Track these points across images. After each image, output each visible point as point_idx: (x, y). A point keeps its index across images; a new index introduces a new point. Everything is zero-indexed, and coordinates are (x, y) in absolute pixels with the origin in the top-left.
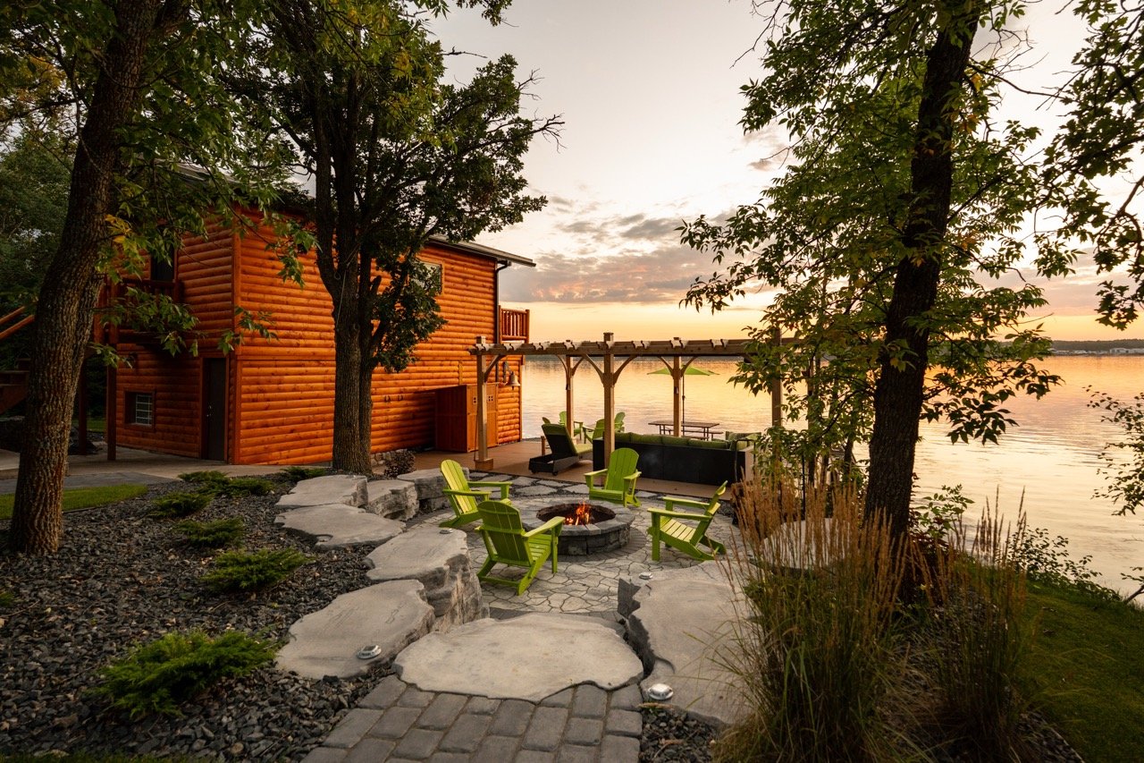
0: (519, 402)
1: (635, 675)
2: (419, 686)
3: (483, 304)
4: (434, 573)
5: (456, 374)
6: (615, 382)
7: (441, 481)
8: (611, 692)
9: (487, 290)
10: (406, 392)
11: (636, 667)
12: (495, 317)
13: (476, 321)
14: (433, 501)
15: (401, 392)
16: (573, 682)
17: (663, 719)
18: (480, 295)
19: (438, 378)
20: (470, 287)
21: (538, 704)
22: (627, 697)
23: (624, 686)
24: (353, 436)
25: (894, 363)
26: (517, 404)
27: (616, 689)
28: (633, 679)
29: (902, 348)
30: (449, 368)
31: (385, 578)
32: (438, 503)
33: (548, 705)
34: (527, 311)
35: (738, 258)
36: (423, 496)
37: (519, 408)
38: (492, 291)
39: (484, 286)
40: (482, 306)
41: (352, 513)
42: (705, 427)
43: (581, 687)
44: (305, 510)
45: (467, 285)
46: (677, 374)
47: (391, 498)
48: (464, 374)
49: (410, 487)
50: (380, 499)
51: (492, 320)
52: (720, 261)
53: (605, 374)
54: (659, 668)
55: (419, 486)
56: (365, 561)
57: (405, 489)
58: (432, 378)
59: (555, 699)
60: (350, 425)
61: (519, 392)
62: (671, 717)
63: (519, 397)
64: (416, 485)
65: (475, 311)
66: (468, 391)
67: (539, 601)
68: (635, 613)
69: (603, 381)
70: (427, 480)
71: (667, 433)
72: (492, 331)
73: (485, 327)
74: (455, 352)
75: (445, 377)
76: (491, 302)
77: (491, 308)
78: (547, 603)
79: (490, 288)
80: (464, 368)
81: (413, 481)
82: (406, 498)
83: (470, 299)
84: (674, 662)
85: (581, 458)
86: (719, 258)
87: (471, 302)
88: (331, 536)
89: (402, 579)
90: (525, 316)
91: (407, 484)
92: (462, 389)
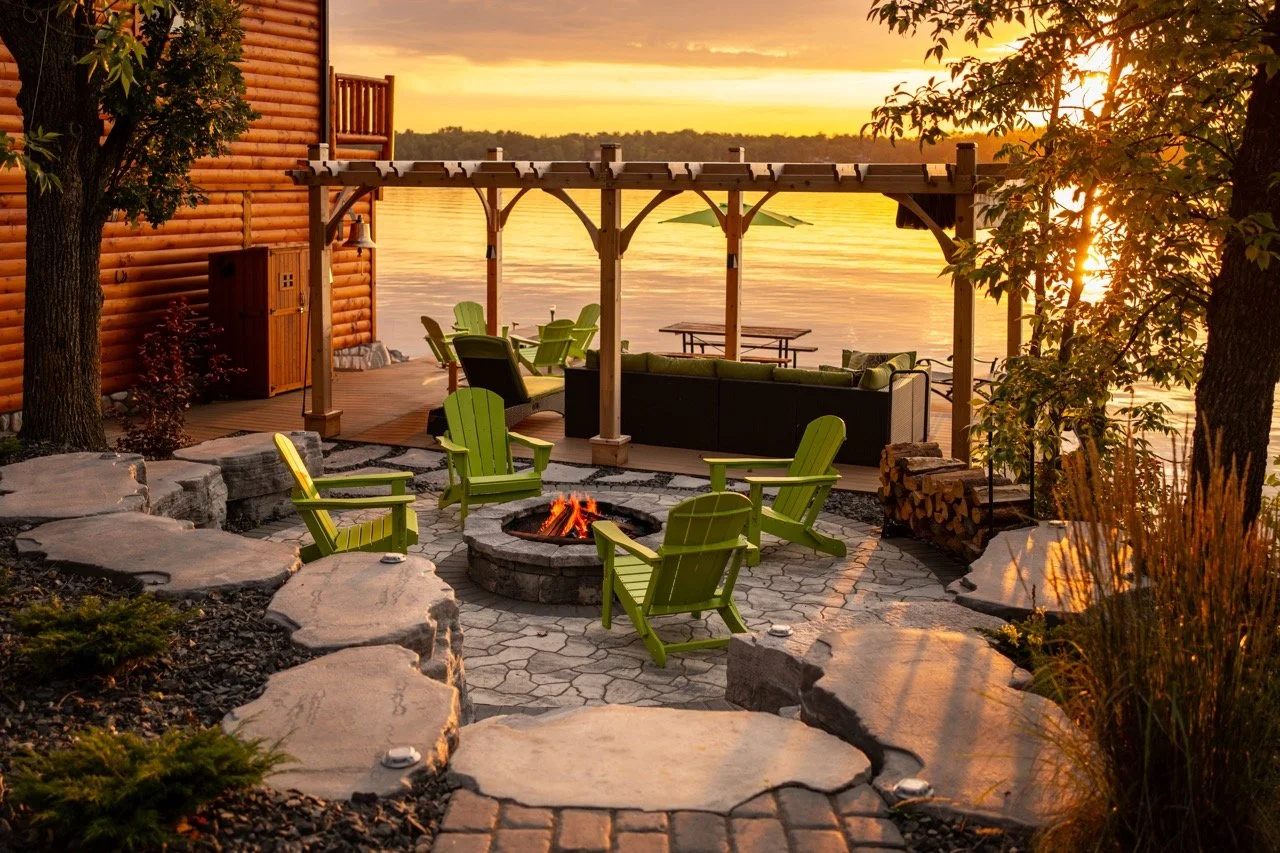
0: (371, 284)
1: (862, 770)
2: (519, 800)
3: (295, 63)
4: (414, 633)
5: (238, 222)
6: (623, 248)
7: (273, 461)
8: (833, 795)
9: (304, 31)
10: (131, 263)
11: (860, 762)
12: (322, 92)
13: (279, 101)
14: (254, 503)
15: (121, 264)
16: (769, 785)
17: (929, 825)
18: (291, 43)
19: (201, 231)
20: (267, 25)
21: (730, 815)
22: (863, 800)
23: (849, 786)
24: (69, 368)
25: (1251, 254)
26: (365, 288)
27: (840, 791)
28: (859, 776)
29: (1266, 230)
30: (223, 208)
31: (334, 643)
32: (265, 508)
33: (742, 816)
34: (390, 78)
35: (969, 48)
36: (236, 496)
37: (371, 295)
38: (314, 34)
39: (298, 24)
40: (293, 69)
41: (172, 529)
42: (783, 338)
43: (782, 791)
44: (64, 525)
45: (262, 19)
46: (734, 225)
47: (181, 500)
48: (255, 221)
49: (214, 475)
50: (164, 501)
51: (313, 98)
52: (940, 56)
53: (604, 230)
54: (893, 759)
55: (229, 470)
56: (270, 617)
57: (207, 481)
58: (187, 231)
59: (753, 807)
60: (62, 344)
61: (371, 260)
62: (941, 822)
63: (371, 272)
64: (223, 472)
65: (279, 80)
66: (271, 262)
67: (557, 689)
68: (820, 683)
69: (599, 246)
70: (242, 460)
71: (697, 350)
72: (314, 124)
73: (301, 116)
74: (237, 173)
75: (216, 230)
76: (312, 59)
77: (312, 72)
78: (572, 691)
79: (311, 26)
80: (255, 208)
81: (214, 463)
82: (208, 498)
83: (268, 52)
84: (917, 751)
85: (537, 407)
86: (939, 51)
87: (270, 59)
88: (167, 576)
89: (365, 644)
90: (385, 89)
91: (206, 470)
92: (256, 258)
